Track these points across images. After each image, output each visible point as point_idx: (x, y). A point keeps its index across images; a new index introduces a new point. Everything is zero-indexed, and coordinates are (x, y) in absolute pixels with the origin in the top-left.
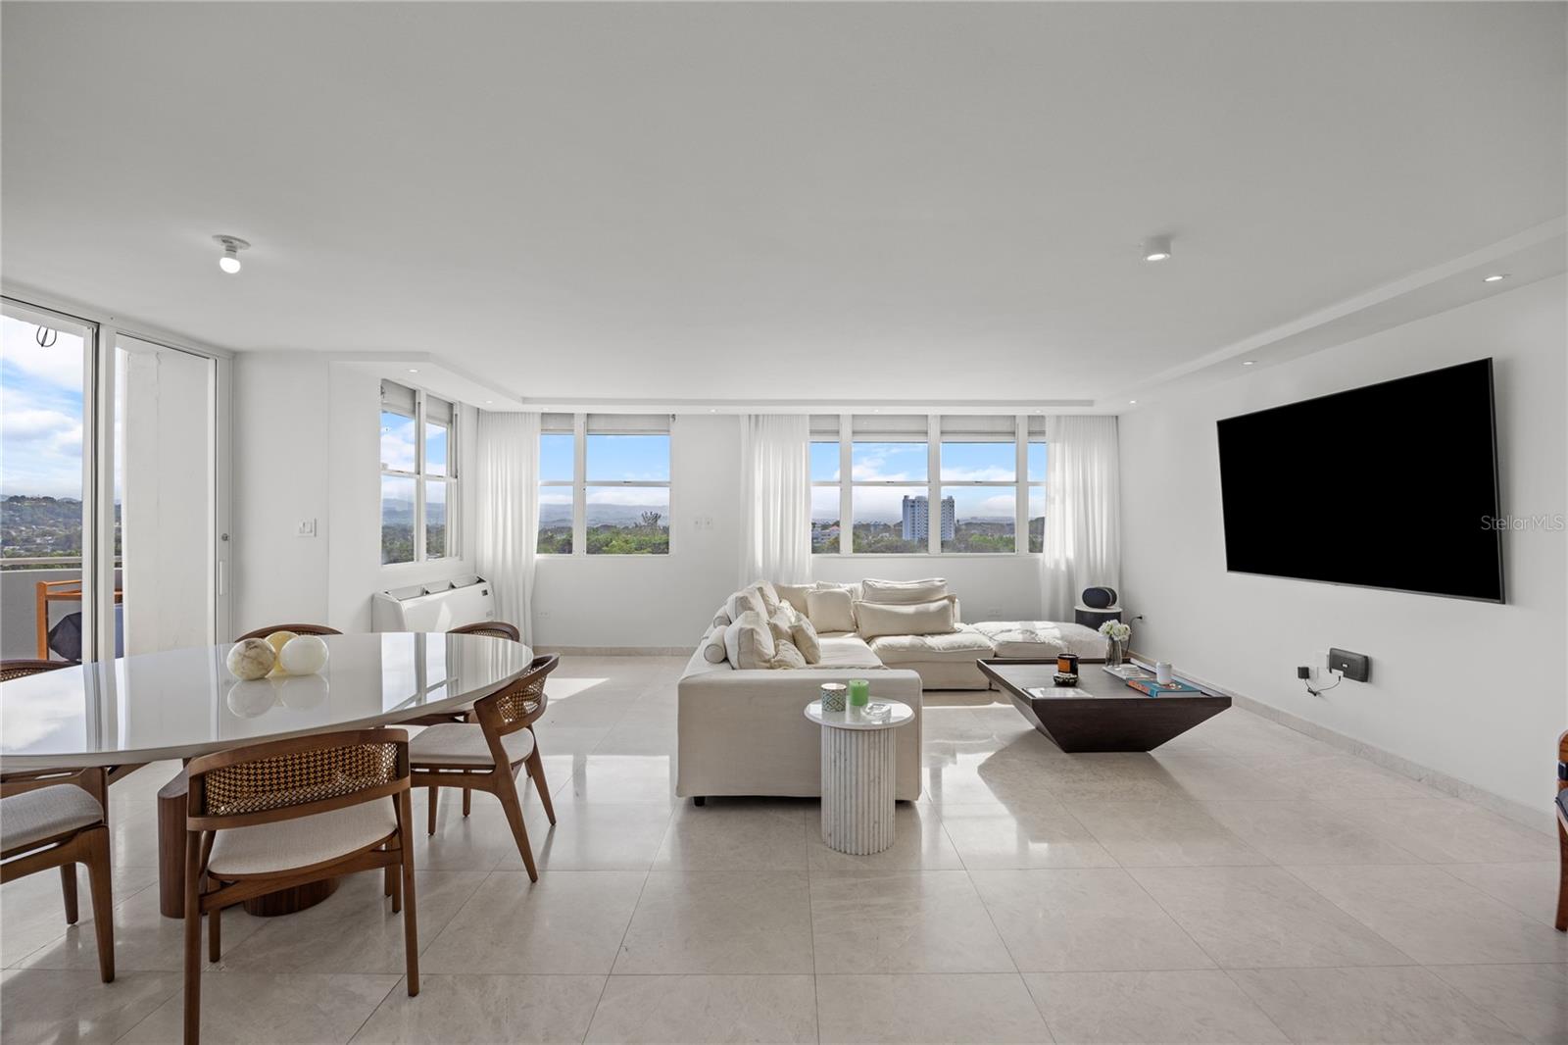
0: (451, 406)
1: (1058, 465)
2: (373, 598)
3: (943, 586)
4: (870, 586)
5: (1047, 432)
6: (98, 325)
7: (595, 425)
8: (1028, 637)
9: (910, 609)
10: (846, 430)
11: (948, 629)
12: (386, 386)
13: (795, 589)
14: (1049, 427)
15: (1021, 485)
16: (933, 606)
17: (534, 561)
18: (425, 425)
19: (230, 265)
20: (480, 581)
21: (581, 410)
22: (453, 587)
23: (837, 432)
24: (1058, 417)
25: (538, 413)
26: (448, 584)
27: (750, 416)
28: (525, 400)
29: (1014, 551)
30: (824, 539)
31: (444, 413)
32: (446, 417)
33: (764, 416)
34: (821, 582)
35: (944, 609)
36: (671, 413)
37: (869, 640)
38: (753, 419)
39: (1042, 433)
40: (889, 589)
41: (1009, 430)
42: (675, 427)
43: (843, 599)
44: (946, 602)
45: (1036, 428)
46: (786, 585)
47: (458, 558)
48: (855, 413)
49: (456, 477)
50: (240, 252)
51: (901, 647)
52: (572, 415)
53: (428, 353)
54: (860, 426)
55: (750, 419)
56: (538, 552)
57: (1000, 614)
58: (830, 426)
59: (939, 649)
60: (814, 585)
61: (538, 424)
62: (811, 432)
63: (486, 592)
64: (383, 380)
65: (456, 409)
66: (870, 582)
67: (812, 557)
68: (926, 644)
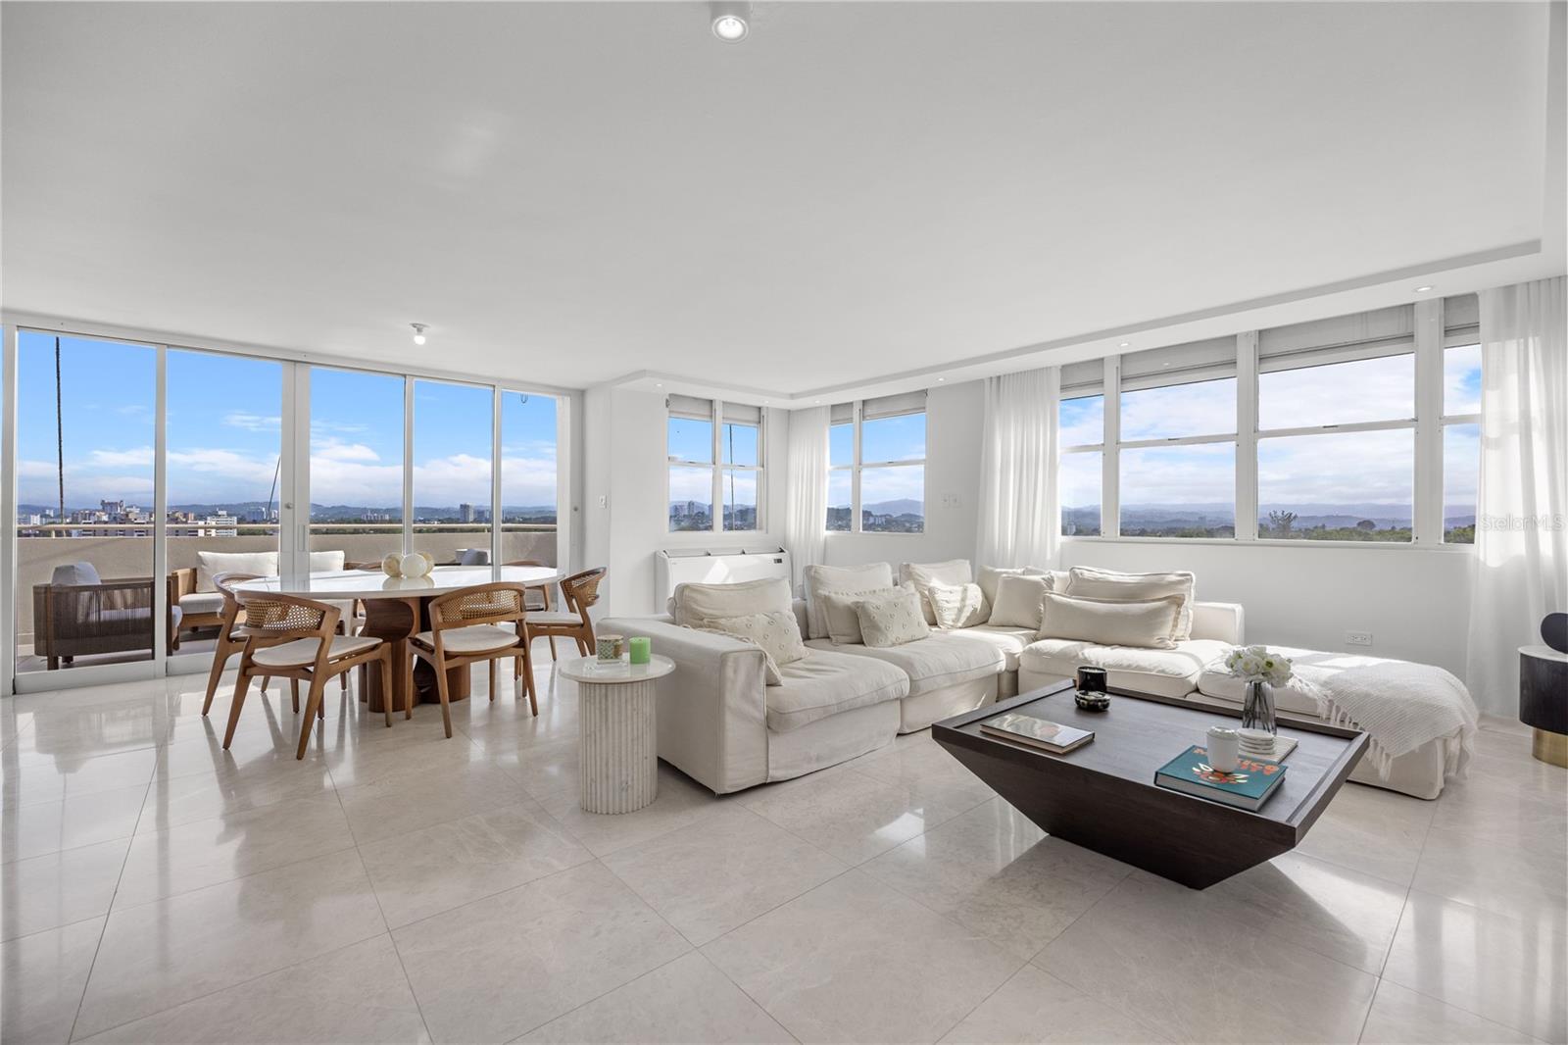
0: (759, 409)
1: (1513, 380)
2: (655, 553)
3: (1181, 582)
4: (1076, 575)
5: (1481, 327)
6: (494, 386)
7: (868, 410)
10: (1113, 378)
12: (672, 400)
14: (1486, 314)
15: (1428, 423)
16: (1134, 608)
17: (822, 539)
18: (721, 427)
19: (420, 340)
20: (782, 551)
21: (857, 398)
22: (744, 553)
23: (1101, 383)
24: (1509, 290)
25: (827, 406)
26: (740, 551)
27: (991, 378)
28: (792, 396)
29: (1410, 539)
31: (754, 416)
32: (757, 420)
33: (1005, 376)
34: (1030, 567)
35: (1157, 612)
36: (924, 388)
38: (995, 381)
39: (1475, 326)
41: (1401, 332)
42: (929, 401)
44: (1164, 603)
45: (1460, 320)
49: (763, 466)
50: (425, 330)
52: (852, 403)
54: (1132, 369)
55: (991, 381)
56: (827, 528)
57: (1368, 643)
58: (1091, 375)
59: (1098, 663)
60: (1020, 571)
61: (827, 416)
62: (1064, 388)
63: (779, 561)
64: (670, 395)
65: (763, 413)
66: (1078, 571)
67: (1060, 539)
68: (1083, 654)
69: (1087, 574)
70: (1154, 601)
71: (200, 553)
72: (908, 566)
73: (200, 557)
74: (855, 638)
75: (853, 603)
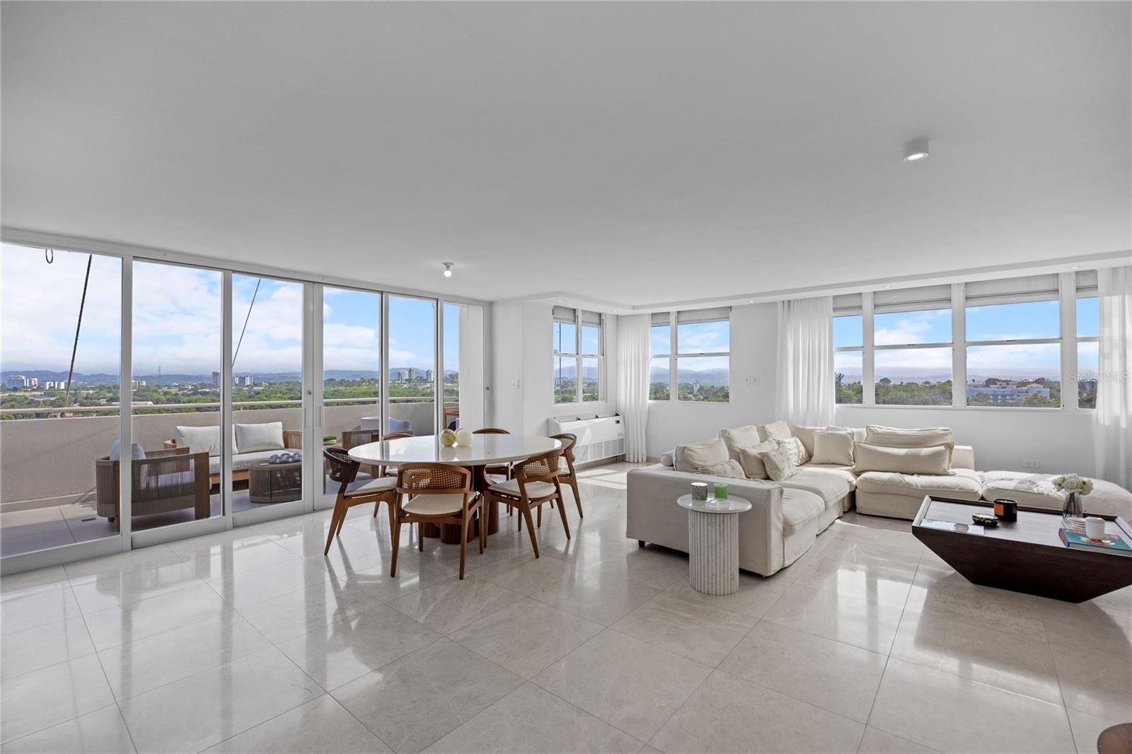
0: (600, 314)
2: (548, 421)
3: (946, 434)
4: (872, 431)
5: (1100, 286)
6: (438, 300)
7: (682, 317)
8: (1024, 487)
9: (902, 451)
10: (868, 304)
11: (941, 471)
12: (556, 309)
13: (808, 430)
14: (1102, 281)
15: (1068, 341)
16: (925, 451)
17: (647, 405)
18: (581, 329)
19: (448, 274)
20: (617, 415)
21: (673, 309)
22: (597, 417)
23: (860, 307)
24: (1115, 270)
25: (649, 314)
26: (595, 416)
27: (783, 302)
28: (634, 308)
29: (1059, 407)
30: (848, 393)
31: (596, 319)
32: (598, 322)
33: (794, 300)
34: (831, 426)
35: (938, 455)
36: (729, 306)
37: (857, 474)
38: (786, 304)
39: (1096, 287)
40: (889, 434)
41: (1051, 287)
42: (732, 314)
43: (844, 440)
44: (942, 448)
45: (1086, 284)
46: (801, 426)
47: (604, 401)
48: (875, 290)
49: (604, 355)
50: (451, 267)
51: (879, 481)
52: (669, 313)
53: (559, 292)
54: (882, 300)
55: (784, 304)
56: (650, 399)
57: (1038, 466)
58: (853, 302)
59: (917, 486)
60: (824, 428)
61: (648, 320)
62: (835, 309)
63: (618, 422)
64: (554, 307)
65: (603, 317)
66: (872, 428)
67: (836, 406)
68: (905, 480)
69: (879, 430)
70: (933, 446)
71: (178, 427)
72: (764, 427)
73: (178, 430)
74: (764, 476)
75: (759, 454)
